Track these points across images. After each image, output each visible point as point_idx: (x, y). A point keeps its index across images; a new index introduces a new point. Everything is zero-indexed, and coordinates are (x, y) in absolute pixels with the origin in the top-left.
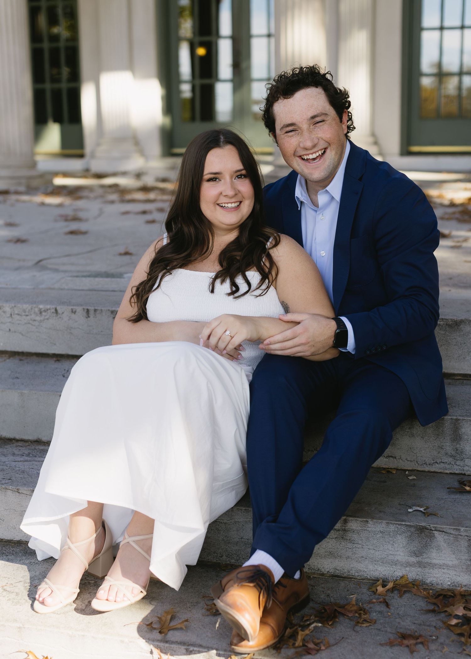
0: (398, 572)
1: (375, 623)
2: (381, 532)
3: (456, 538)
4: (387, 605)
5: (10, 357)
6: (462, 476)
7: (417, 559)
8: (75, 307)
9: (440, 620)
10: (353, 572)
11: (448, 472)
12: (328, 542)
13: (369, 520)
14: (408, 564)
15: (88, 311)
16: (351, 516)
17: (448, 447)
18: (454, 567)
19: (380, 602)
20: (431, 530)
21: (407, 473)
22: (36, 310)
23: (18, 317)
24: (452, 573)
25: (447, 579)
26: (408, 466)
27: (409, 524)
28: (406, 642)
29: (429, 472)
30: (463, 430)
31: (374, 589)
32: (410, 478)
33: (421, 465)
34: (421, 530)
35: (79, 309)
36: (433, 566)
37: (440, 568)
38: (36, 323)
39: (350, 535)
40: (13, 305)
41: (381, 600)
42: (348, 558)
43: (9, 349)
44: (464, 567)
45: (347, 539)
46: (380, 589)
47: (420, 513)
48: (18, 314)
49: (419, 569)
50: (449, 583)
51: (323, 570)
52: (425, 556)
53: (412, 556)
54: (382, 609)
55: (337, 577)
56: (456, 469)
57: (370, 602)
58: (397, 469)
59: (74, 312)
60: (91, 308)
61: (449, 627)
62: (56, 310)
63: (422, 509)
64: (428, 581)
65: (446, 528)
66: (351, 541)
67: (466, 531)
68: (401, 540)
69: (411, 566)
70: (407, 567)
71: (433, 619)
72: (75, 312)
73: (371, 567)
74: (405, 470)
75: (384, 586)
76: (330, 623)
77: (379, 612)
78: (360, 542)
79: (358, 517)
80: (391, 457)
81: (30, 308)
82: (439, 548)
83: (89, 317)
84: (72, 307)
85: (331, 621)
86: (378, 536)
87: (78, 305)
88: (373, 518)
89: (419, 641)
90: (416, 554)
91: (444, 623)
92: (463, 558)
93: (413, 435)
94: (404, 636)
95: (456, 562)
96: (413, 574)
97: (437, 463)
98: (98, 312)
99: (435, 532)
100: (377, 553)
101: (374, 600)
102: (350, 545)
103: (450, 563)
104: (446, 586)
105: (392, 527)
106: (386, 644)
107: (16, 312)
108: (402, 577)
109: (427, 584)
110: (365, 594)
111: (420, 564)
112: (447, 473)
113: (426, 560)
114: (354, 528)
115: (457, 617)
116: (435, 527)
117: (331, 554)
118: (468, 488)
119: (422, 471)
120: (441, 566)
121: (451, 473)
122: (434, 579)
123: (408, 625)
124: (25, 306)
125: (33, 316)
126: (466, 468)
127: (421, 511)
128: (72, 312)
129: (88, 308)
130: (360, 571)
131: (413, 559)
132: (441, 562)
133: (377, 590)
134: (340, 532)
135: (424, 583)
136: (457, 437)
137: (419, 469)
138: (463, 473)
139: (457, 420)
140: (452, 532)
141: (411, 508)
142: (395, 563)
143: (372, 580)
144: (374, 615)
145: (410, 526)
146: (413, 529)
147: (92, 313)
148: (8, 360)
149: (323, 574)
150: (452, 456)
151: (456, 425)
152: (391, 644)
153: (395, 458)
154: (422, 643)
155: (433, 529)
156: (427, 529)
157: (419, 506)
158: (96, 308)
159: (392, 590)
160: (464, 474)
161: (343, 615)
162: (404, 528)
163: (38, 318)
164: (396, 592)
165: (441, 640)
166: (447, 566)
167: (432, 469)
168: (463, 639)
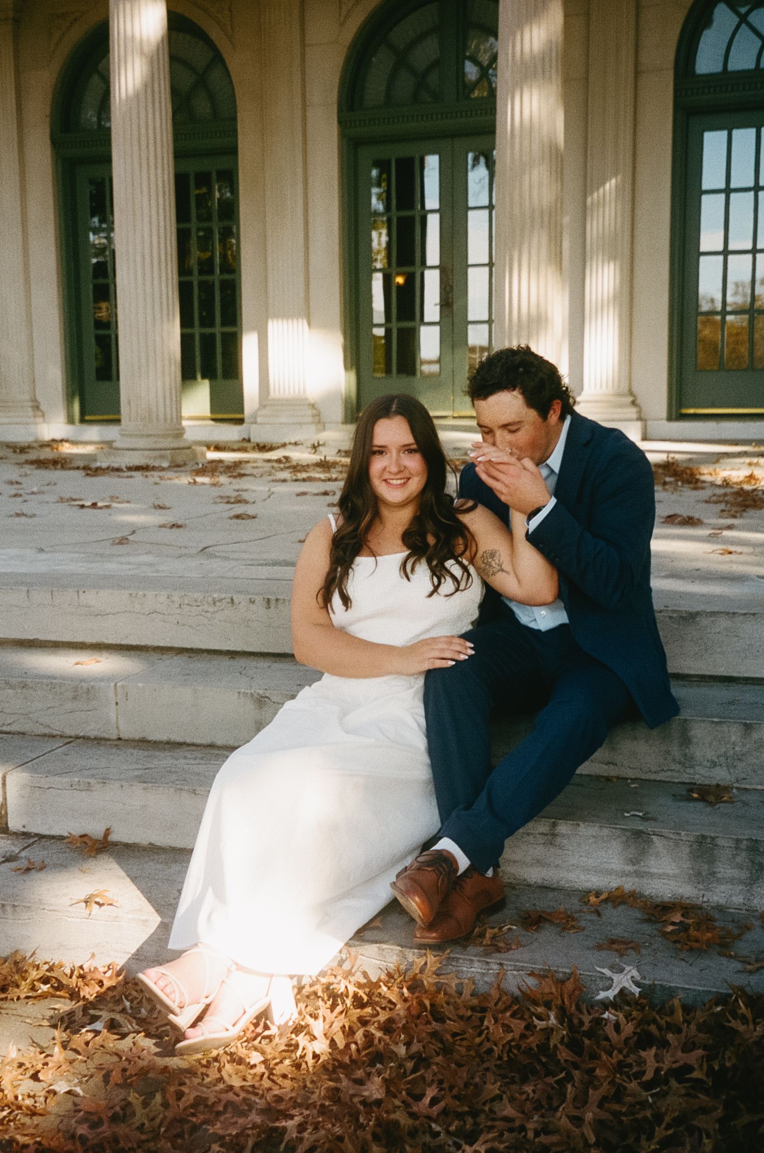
0: (614, 883)
1: (584, 929)
2: (594, 837)
3: (677, 844)
4: (599, 915)
5: (177, 654)
6: (692, 786)
7: (634, 867)
8: (254, 596)
9: (656, 929)
10: (562, 883)
11: (676, 781)
12: (535, 848)
13: (580, 823)
14: (625, 874)
15: (269, 600)
16: (560, 819)
17: (676, 752)
18: (675, 876)
19: (592, 912)
20: (649, 834)
21: (629, 781)
22: (210, 599)
23: (188, 608)
24: (672, 883)
25: (668, 891)
26: (631, 774)
27: (624, 827)
28: (614, 946)
29: (654, 781)
30: (693, 732)
31: (586, 900)
32: (633, 786)
33: (646, 773)
34: (638, 834)
35: (259, 599)
36: (652, 875)
37: (660, 878)
38: (209, 615)
39: (559, 839)
40: (183, 594)
41: (593, 909)
42: (557, 866)
43: (176, 645)
44: (687, 877)
45: (556, 846)
46: (593, 899)
47: (639, 819)
48: (188, 605)
49: (637, 880)
50: (670, 895)
51: (529, 880)
52: (642, 864)
53: (628, 865)
54: (593, 918)
55: (545, 888)
56: (685, 778)
57: (581, 911)
58: (618, 778)
59: (252, 602)
60: (273, 598)
61: (664, 934)
62: (232, 600)
63: (640, 814)
64: (647, 893)
65: (665, 832)
66: (561, 847)
67: (687, 835)
68: (616, 847)
69: (627, 875)
70: (622, 877)
71: (647, 928)
72: (254, 602)
73: (582, 877)
74: (627, 779)
75: (597, 897)
76: (534, 928)
77: (589, 921)
78: (571, 848)
79: (568, 820)
80: (611, 763)
81: (202, 597)
82: (657, 855)
83: (270, 608)
84: (251, 596)
85: (534, 925)
86: (590, 841)
87: (257, 594)
88: (584, 821)
89: (630, 946)
90: (633, 862)
91: (660, 931)
92: (685, 866)
93: (635, 738)
94: (613, 942)
95: (677, 871)
96: (629, 885)
97: (663, 770)
98: (281, 602)
99: (654, 837)
100: (590, 861)
101: (585, 910)
102: (559, 852)
103: (671, 872)
104: (666, 899)
105: (606, 832)
106: (593, 948)
107: (186, 602)
108: (617, 889)
109: (645, 897)
110: (574, 904)
111: (638, 874)
112: (674, 783)
113: (644, 869)
114: (564, 832)
115: (673, 924)
116: (654, 831)
117: (539, 862)
118: (695, 795)
119: (646, 780)
120: (660, 876)
121: (679, 783)
122: (654, 891)
123: (618, 932)
124: (196, 595)
125: (206, 607)
126: (697, 777)
127: (639, 816)
128: (251, 601)
129: (269, 597)
130: (571, 881)
131: (630, 868)
132: (660, 871)
133: (589, 901)
134: (549, 837)
135: (641, 895)
136: (686, 741)
137: (643, 778)
138: (693, 781)
139: (686, 720)
140: (672, 836)
141: (628, 812)
142: (610, 872)
143: (584, 891)
144: (583, 923)
145: (625, 830)
146: (628, 834)
147: (273, 603)
148: (175, 658)
149: (529, 885)
150: (680, 763)
151: (685, 727)
152: (599, 947)
153: (616, 765)
154: (633, 948)
155: (651, 833)
156: (644, 833)
157: (637, 811)
158: (278, 597)
159: (606, 901)
160: (695, 784)
161: (549, 921)
162: (618, 832)
163: (211, 609)
164: (610, 904)
165: (655, 946)
166: (668, 875)
167: (659, 777)
168: (678, 945)
